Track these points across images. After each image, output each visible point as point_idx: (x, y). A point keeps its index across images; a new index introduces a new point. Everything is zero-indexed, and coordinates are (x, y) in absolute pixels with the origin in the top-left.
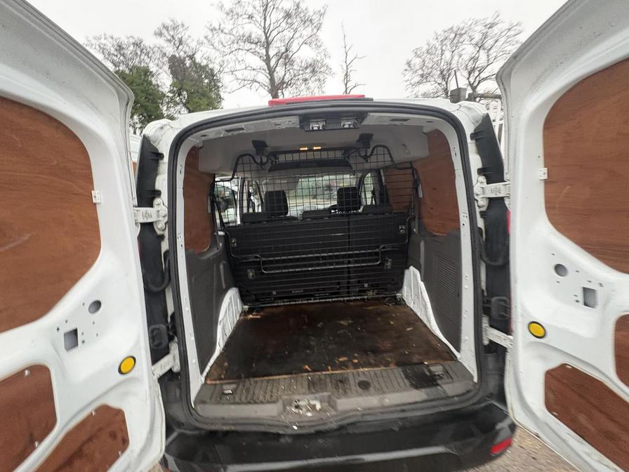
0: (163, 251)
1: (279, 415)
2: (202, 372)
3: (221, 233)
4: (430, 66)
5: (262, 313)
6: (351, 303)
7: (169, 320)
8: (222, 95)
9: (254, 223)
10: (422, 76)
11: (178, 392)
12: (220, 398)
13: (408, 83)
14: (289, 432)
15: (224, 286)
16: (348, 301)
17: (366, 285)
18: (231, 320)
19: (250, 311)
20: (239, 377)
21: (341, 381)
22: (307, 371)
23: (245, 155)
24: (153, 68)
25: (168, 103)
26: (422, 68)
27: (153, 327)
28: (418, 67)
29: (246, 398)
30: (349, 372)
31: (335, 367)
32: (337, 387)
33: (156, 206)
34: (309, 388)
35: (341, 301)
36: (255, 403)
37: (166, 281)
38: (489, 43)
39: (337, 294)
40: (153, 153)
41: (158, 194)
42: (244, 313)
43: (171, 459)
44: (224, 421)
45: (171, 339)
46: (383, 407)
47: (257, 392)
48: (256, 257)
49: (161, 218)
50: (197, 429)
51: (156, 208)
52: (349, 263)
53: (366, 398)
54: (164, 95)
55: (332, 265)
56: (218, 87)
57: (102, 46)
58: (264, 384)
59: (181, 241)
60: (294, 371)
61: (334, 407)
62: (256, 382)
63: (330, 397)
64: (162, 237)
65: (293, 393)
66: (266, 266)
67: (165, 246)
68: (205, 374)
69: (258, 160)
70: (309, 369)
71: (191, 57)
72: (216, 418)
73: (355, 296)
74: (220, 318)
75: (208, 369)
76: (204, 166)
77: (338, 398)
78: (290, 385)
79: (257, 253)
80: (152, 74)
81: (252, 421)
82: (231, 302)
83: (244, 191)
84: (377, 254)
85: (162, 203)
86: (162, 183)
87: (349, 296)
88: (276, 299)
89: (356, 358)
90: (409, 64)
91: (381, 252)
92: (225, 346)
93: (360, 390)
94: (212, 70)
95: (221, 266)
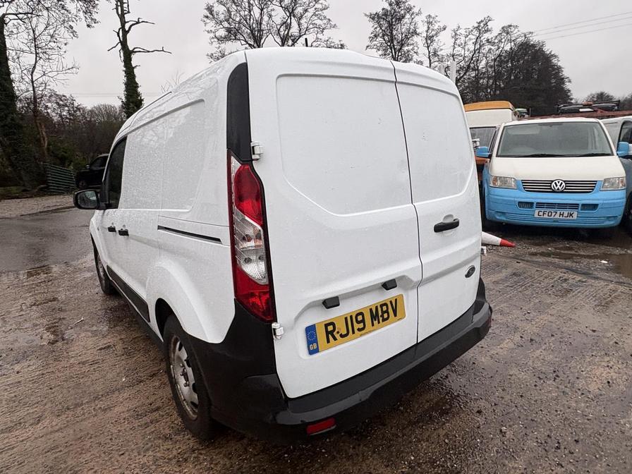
4: (238, 19)
10: (229, 30)
13: (212, 35)
26: (227, 20)
28: (222, 17)
38: (299, 10)
90: (210, 9)
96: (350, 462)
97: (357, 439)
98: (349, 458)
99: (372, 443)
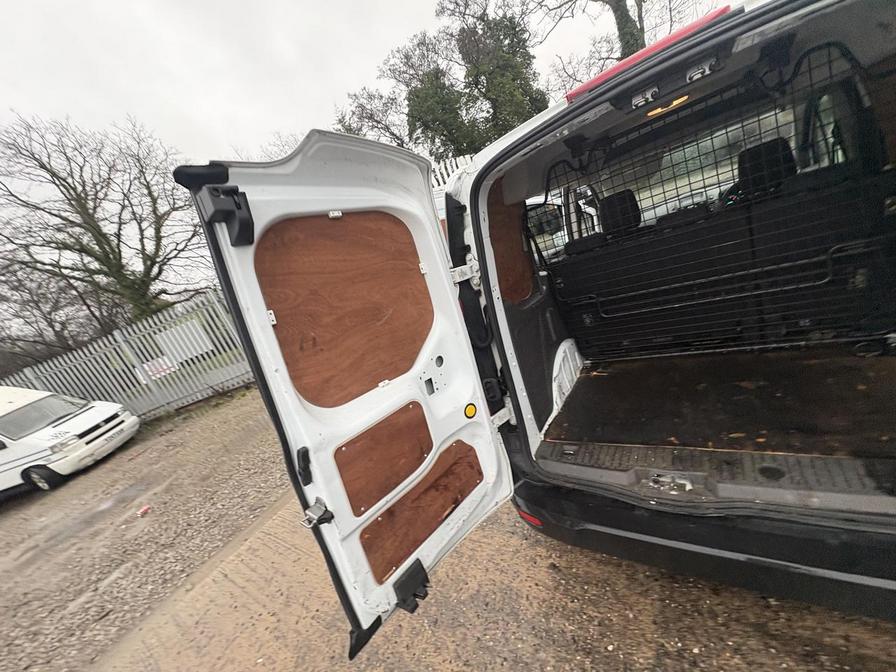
0: (482, 307)
1: (632, 485)
2: (540, 430)
3: (543, 273)
5: (609, 370)
6: (769, 354)
7: (499, 374)
8: (532, 51)
9: (583, 252)
11: (518, 443)
12: (562, 456)
14: (643, 505)
15: (554, 338)
16: (762, 351)
17: (805, 323)
18: (570, 378)
19: (594, 367)
20: (581, 440)
21: (728, 464)
22: (672, 444)
23: (557, 164)
24: (443, 65)
25: (466, 104)
27: (486, 380)
29: (590, 461)
30: (746, 453)
31: (718, 443)
32: (719, 469)
33: (468, 263)
34: (673, 464)
35: (745, 351)
36: (600, 467)
37: (490, 336)
39: (737, 340)
40: (456, 208)
41: (467, 249)
42: (585, 370)
43: (520, 501)
44: (566, 478)
45: (504, 394)
46: (806, 507)
47: (602, 456)
48: (591, 298)
49: (475, 274)
50: (541, 481)
51: (469, 264)
52: (757, 287)
53: (770, 490)
54: (461, 95)
55: (719, 295)
56: (525, 41)
57: (392, 68)
58: (612, 451)
59: (496, 293)
60: (653, 440)
61: (713, 491)
62: (602, 447)
63: (706, 478)
64: (479, 293)
65: (650, 466)
66: (606, 308)
67: (483, 301)
68: (543, 431)
69: (576, 164)
70: (676, 442)
71: (483, 18)
72: (557, 474)
73: (776, 342)
74: (555, 375)
75: (546, 427)
76: (510, 199)
77: (719, 482)
78: (646, 456)
79: (591, 293)
80: (443, 74)
81: (597, 485)
82: (566, 355)
83: (571, 201)
84: (822, 264)
85: (472, 257)
86: (469, 238)
87: (765, 343)
88: (629, 351)
89: (762, 436)
91: (832, 259)
92: (564, 406)
93: (761, 478)
94: (511, 19)
95: (548, 315)
96: (627, 582)
97: (662, 574)
98: (631, 578)
99: (672, 592)
